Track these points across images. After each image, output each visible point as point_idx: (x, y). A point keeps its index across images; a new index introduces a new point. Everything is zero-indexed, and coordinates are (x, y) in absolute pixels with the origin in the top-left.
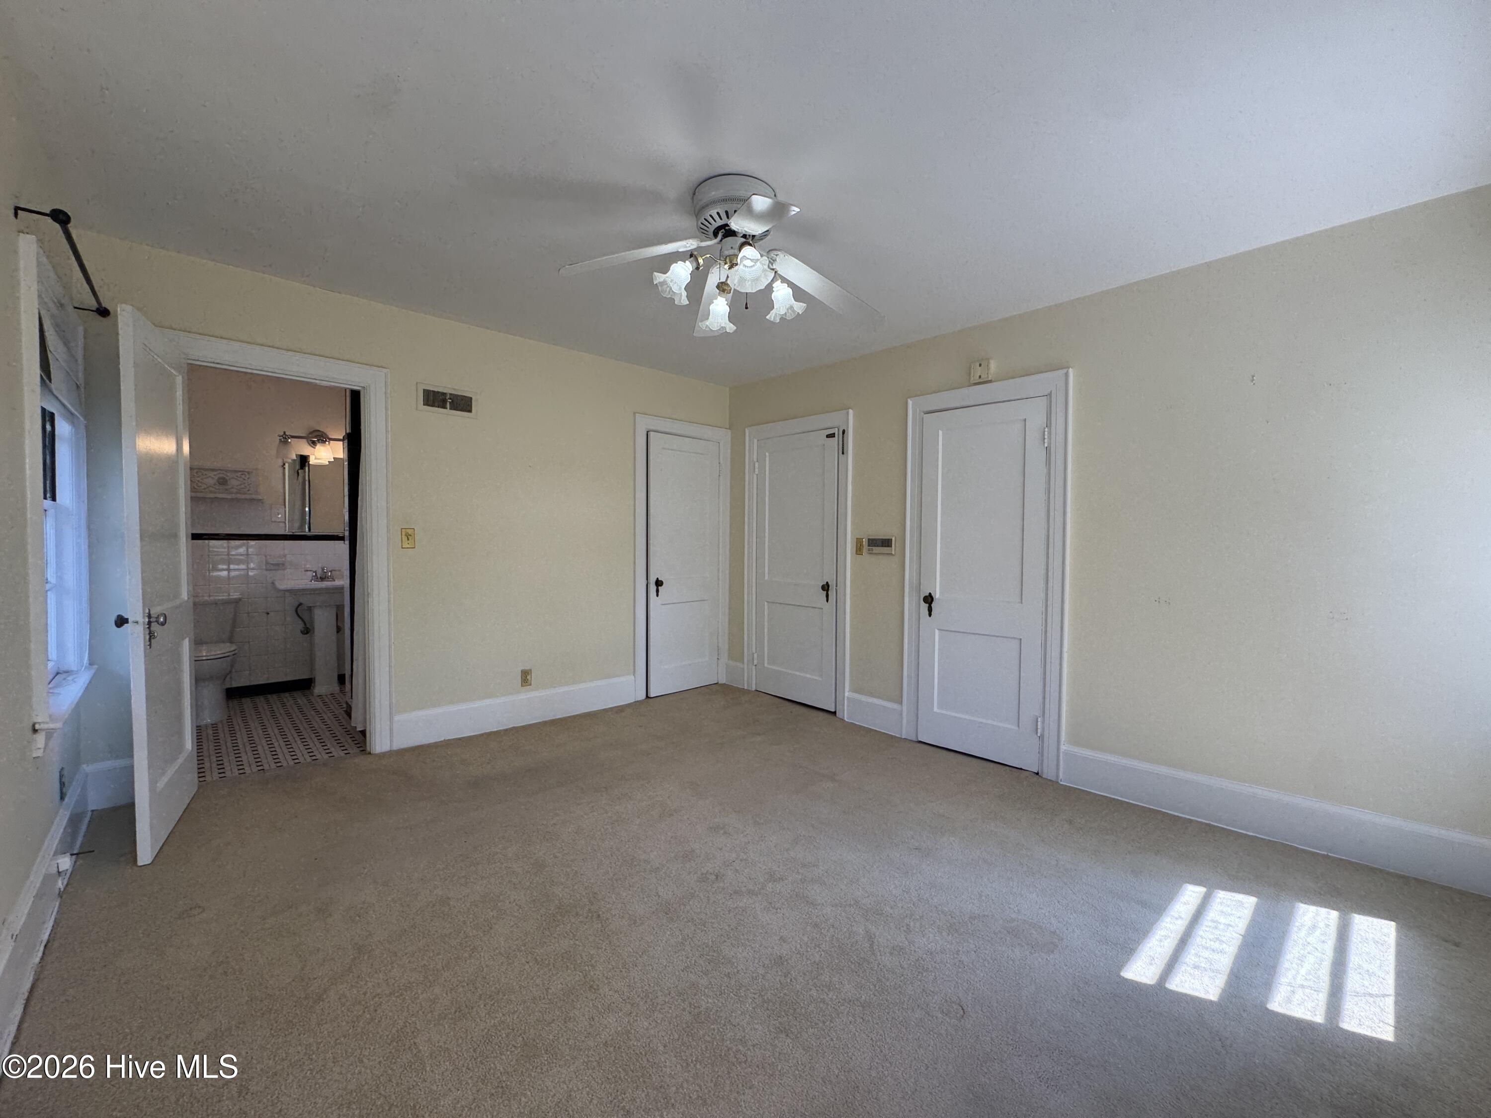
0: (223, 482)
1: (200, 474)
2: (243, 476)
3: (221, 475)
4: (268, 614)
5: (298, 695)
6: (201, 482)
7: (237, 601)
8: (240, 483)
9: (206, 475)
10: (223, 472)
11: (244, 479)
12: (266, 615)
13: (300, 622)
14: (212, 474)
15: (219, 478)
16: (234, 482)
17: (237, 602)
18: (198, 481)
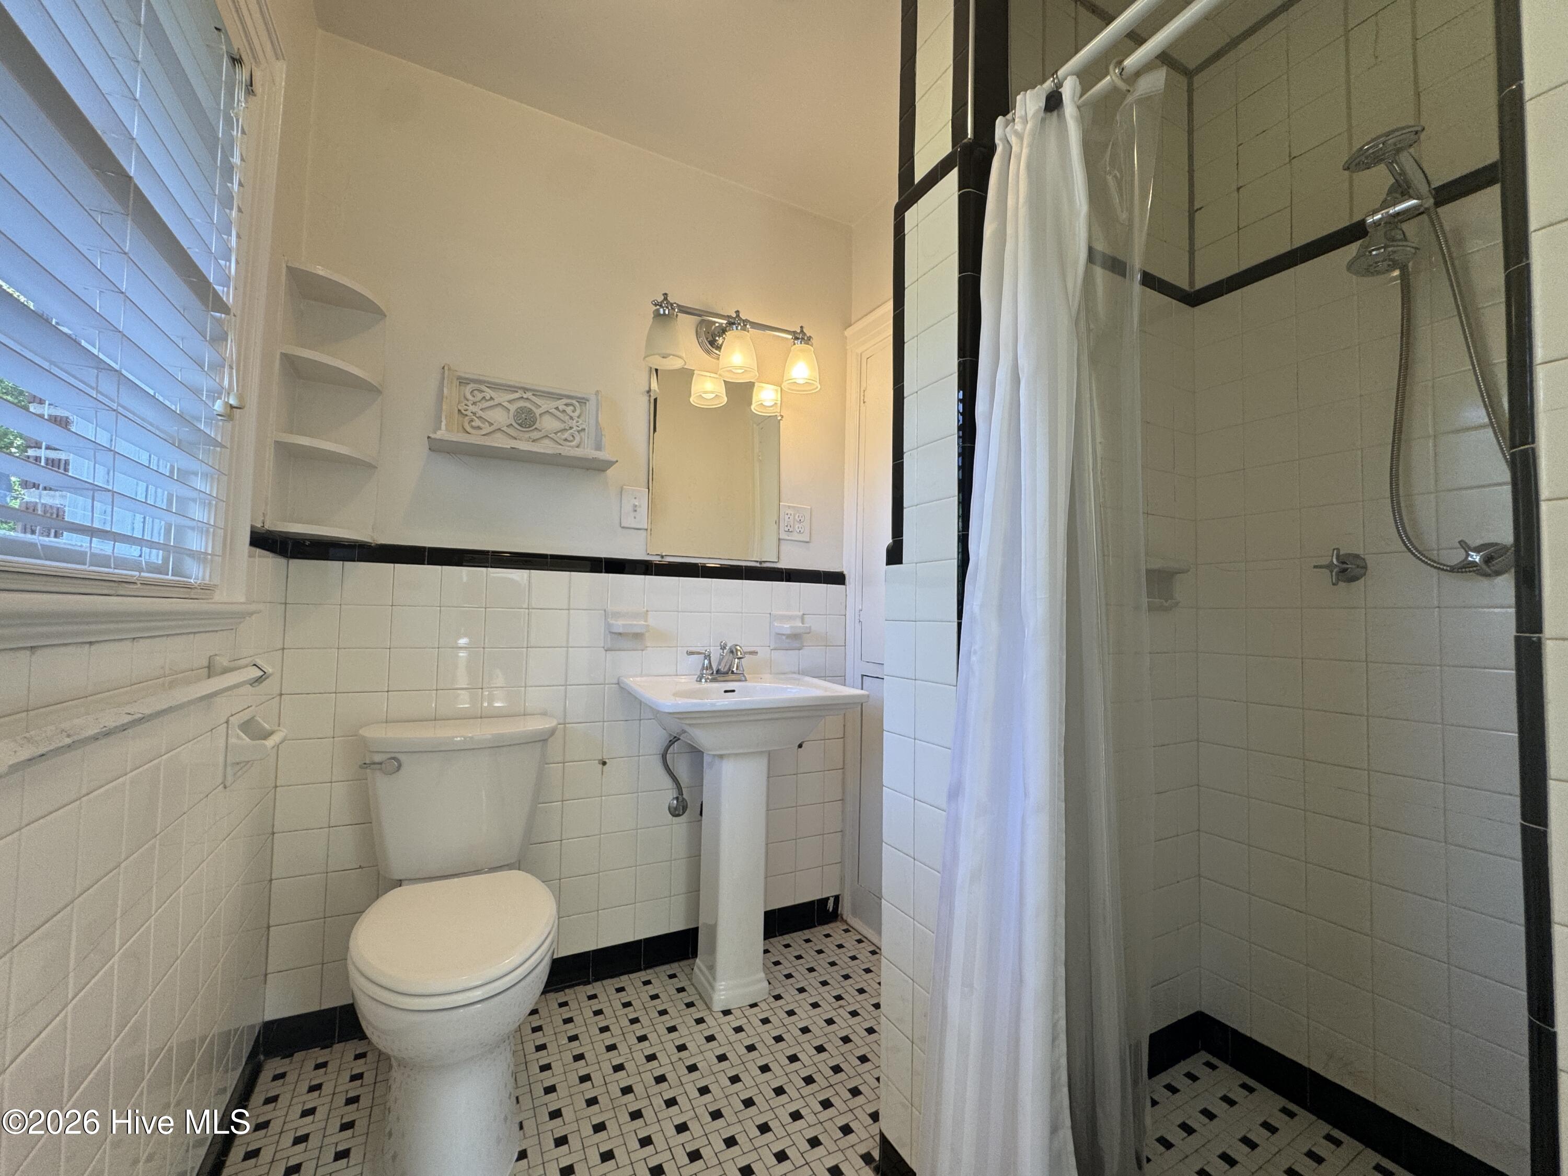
0: (526, 420)
1: (479, 396)
2: (569, 409)
3: (521, 404)
4: (604, 763)
5: (658, 976)
6: (480, 418)
7: (543, 739)
8: (562, 426)
9: (492, 398)
10: (528, 395)
11: (571, 418)
12: (601, 766)
13: (668, 783)
14: (503, 398)
15: (520, 411)
16: (548, 424)
17: (545, 740)
18: (474, 414)
